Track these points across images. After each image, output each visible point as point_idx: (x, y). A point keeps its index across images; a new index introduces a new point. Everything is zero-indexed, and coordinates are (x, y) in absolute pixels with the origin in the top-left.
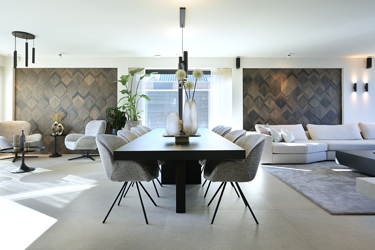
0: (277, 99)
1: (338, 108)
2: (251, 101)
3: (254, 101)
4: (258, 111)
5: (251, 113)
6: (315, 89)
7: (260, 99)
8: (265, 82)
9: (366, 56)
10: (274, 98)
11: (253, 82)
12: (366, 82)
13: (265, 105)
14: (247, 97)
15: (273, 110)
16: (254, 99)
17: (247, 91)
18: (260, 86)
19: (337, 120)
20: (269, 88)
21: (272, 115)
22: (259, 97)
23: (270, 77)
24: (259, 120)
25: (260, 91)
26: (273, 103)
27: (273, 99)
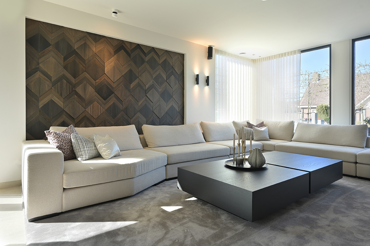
0: (97, 84)
1: (180, 103)
2: (47, 85)
3: (54, 84)
4: (62, 104)
5: (46, 106)
6: (154, 76)
7: (65, 81)
8: (74, 52)
9: (207, 44)
10: (94, 82)
11: (51, 48)
12: (207, 75)
13: (77, 94)
14: (38, 75)
15: (90, 102)
16: (53, 80)
17: (38, 64)
18: (65, 59)
19: (178, 119)
20: (84, 65)
21: (89, 110)
22: (63, 77)
23: (85, 46)
24: (64, 118)
25: (65, 67)
26: (91, 90)
27: (91, 85)
